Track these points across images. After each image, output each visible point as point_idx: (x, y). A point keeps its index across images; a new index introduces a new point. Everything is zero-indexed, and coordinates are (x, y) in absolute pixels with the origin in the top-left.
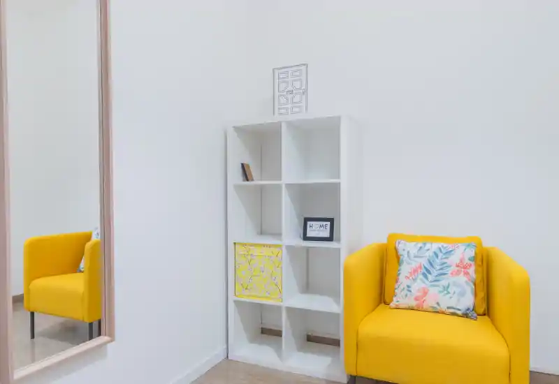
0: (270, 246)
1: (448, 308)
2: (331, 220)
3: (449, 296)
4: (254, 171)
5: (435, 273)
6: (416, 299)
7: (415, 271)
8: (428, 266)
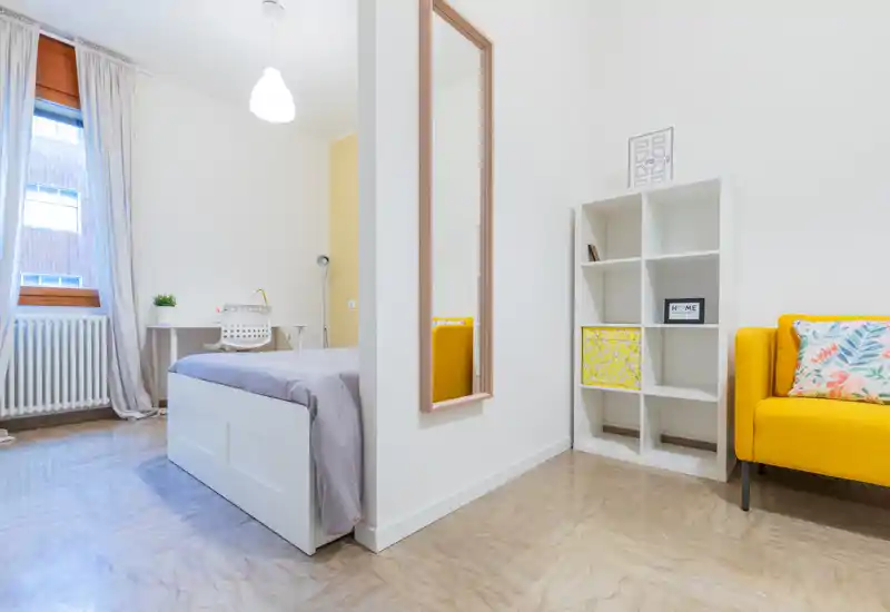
0: (624, 329)
1: (881, 395)
2: (701, 301)
3: (881, 381)
4: (599, 252)
5: (857, 354)
6: (829, 384)
7: (826, 353)
8: (847, 347)
